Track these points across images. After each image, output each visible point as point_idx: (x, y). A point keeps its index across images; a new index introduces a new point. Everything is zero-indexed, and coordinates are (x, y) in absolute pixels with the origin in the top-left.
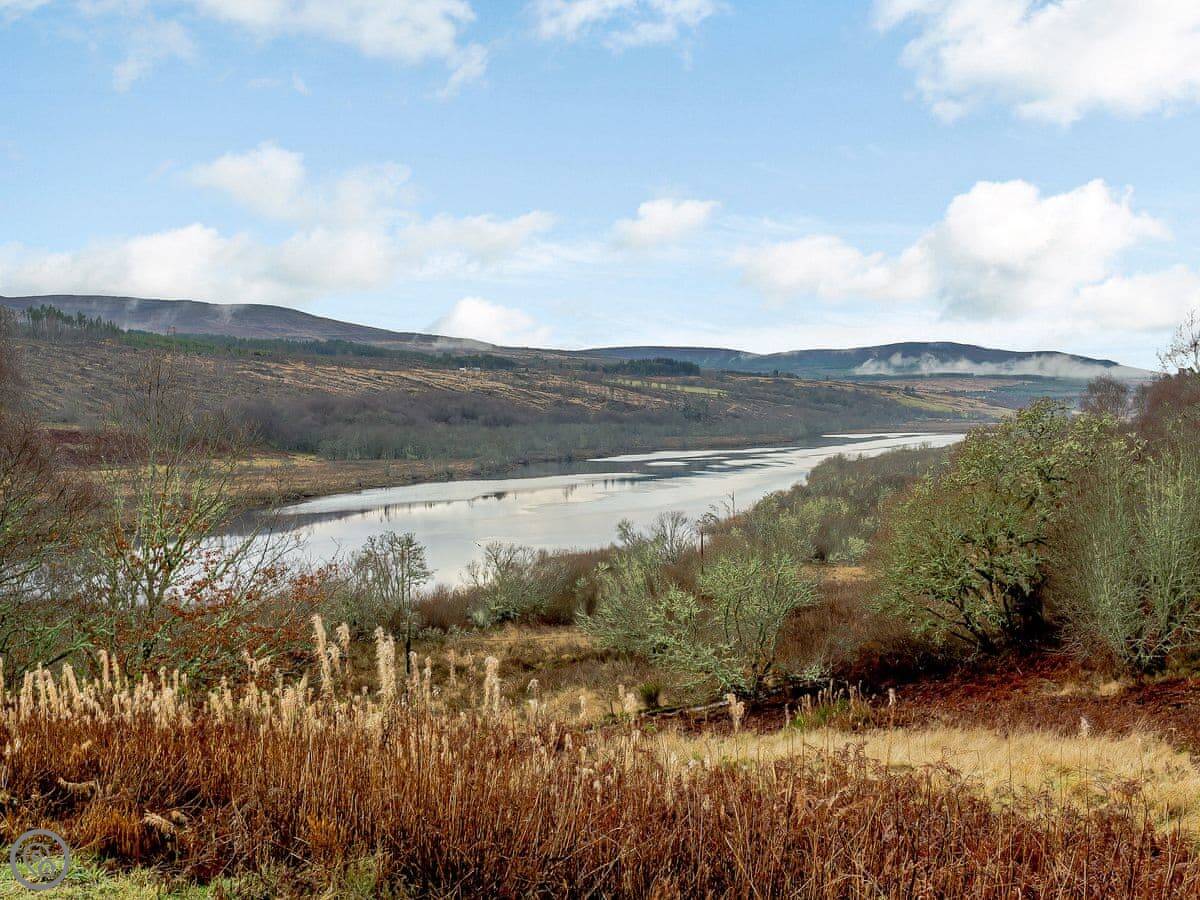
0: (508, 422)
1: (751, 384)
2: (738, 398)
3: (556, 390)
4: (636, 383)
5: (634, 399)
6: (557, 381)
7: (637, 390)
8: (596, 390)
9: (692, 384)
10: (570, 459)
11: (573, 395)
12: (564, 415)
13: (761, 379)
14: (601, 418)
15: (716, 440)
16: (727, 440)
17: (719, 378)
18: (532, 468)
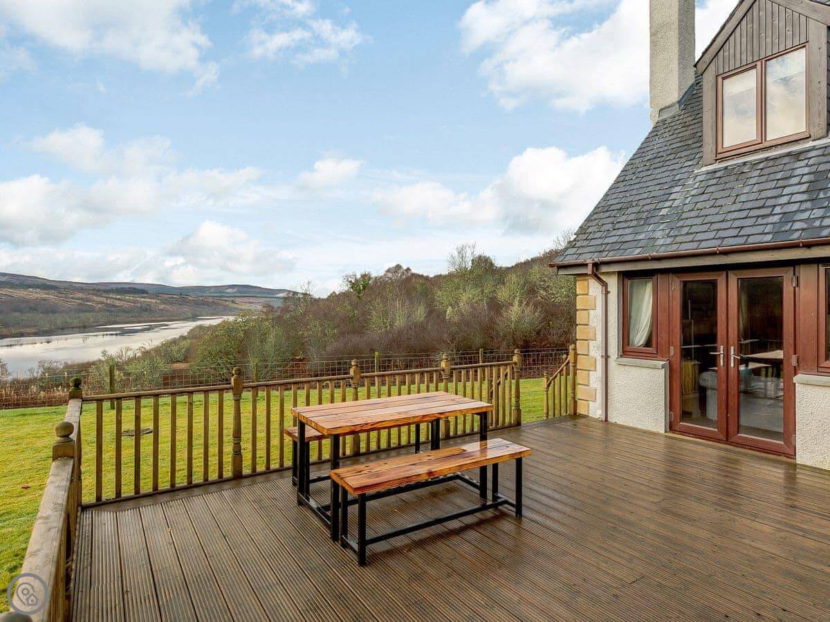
0: (54, 312)
1: (170, 298)
2: (164, 303)
3: (79, 299)
4: (118, 297)
5: (118, 303)
6: (80, 295)
7: (119, 299)
8: (99, 299)
9: (144, 298)
10: (85, 327)
11: (88, 301)
12: (82, 309)
13: (174, 296)
14: (100, 310)
15: (153, 319)
16: (159, 319)
17: (156, 295)
18: (66, 331)
